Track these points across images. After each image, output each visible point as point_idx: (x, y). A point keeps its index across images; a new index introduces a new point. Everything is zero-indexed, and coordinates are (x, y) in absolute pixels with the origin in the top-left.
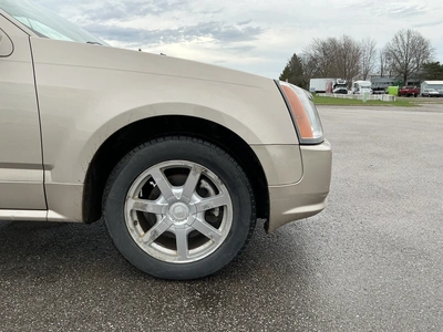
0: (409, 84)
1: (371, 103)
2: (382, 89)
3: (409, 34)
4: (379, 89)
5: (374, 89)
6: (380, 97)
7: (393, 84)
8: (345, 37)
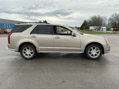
0: (116, 27)
1: (107, 33)
2: (109, 29)
3: (116, 14)
4: (108, 29)
5: (107, 29)
6: (109, 31)
7: (112, 28)
8: (98, 16)
